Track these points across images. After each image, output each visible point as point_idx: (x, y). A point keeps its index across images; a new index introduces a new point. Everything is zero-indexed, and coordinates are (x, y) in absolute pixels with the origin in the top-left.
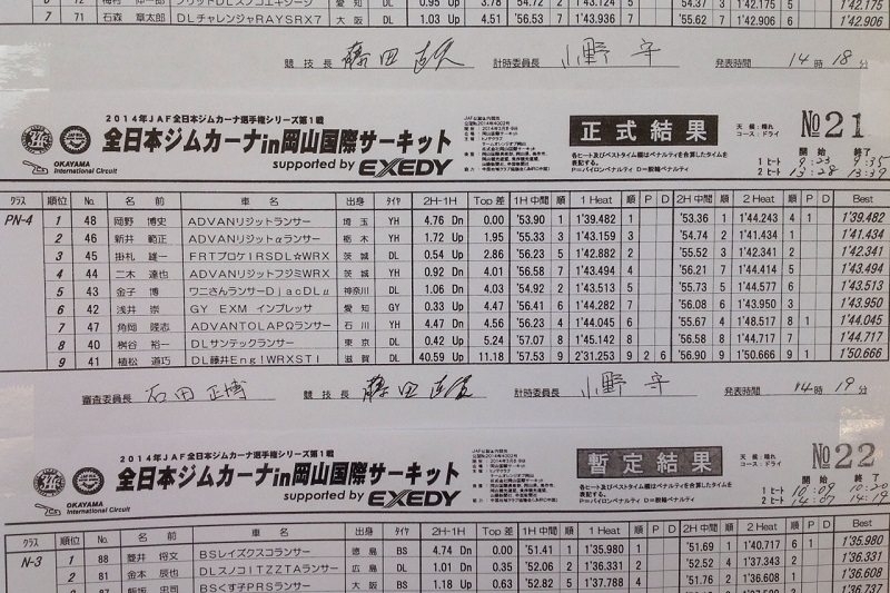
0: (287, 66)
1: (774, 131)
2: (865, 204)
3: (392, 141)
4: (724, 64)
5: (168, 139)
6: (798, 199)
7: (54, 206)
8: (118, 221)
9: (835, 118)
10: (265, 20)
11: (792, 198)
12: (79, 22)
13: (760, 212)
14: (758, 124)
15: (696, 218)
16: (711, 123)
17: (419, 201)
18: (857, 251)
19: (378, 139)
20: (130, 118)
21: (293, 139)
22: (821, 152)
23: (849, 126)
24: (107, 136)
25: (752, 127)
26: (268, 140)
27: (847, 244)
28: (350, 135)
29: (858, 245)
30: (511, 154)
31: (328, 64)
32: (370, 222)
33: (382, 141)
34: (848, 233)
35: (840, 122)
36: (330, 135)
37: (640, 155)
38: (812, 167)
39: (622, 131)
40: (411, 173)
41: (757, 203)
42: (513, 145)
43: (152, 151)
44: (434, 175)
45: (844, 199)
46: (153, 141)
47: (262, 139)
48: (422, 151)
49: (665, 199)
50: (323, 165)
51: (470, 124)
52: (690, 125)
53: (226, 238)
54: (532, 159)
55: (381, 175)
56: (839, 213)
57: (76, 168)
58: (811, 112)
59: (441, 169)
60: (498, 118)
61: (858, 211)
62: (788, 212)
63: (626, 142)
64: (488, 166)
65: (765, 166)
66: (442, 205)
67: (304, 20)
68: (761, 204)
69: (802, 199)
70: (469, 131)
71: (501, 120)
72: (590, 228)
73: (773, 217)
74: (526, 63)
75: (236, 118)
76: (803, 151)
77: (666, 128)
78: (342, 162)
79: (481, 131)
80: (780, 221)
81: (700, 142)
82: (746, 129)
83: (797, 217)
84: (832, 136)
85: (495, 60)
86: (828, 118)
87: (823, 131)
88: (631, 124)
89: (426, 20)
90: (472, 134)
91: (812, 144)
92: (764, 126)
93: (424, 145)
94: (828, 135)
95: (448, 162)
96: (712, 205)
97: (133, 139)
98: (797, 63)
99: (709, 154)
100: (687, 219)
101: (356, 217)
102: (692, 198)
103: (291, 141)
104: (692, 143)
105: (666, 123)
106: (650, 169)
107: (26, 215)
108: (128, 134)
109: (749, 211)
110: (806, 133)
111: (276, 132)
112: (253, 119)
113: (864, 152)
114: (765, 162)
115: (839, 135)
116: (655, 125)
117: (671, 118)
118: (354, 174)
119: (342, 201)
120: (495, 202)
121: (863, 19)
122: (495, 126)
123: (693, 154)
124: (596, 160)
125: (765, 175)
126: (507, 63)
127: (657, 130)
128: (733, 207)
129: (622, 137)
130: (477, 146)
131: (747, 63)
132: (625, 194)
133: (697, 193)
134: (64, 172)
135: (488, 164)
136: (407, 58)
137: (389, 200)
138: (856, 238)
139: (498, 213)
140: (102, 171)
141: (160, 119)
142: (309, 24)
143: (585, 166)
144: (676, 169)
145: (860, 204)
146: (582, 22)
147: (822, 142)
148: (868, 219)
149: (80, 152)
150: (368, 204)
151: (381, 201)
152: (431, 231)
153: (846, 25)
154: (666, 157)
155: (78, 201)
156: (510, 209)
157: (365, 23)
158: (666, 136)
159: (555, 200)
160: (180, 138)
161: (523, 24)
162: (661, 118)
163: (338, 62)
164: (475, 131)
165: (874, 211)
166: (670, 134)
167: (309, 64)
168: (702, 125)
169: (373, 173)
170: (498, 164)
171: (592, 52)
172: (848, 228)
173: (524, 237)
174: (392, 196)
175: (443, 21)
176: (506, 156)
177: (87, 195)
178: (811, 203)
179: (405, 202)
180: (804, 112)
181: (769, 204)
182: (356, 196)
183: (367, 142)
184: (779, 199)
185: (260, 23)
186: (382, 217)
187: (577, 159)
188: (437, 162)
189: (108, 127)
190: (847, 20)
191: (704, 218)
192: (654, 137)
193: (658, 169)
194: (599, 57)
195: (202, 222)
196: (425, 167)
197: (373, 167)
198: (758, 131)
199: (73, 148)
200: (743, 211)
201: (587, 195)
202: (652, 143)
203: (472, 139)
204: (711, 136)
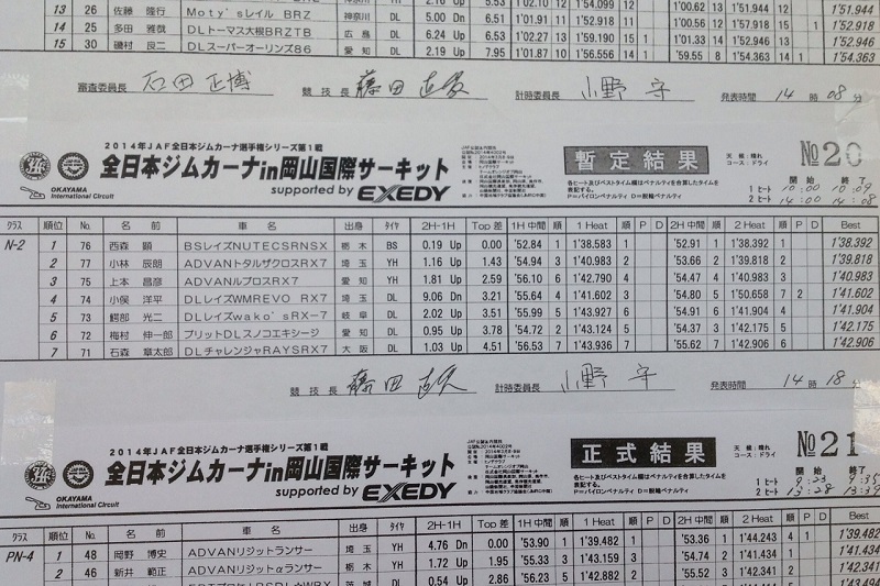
0: (293, 395)
1: (771, 452)
2: (861, 521)
3: (396, 466)
4: (719, 387)
5: (171, 470)
6: (796, 518)
7: (55, 542)
8: (118, 554)
9: (830, 438)
10: (272, 351)
11: (790, 517)
12: (86, 357)
13: (759, 532)
14: (755, 446)
15: (697, 539)
16: (709, 445)
17: (423, 526)
18: (854, 567)
19: (382, 464)
20: (134, 452)
21: (297, 466)
22: (817, 471)
23: (843, 445)
24: (111, 470)
25: (749, 448)
26: (272, 468)
27: (845, 561)
28: (354, 461)
29: (855, 561)
30: (514, 477)
31: (333, 391)
32: (373, 549)
33: (386, 466)
34: (846, 550)
35: (835, 441)
36: (334, 461)
37: (641, 477)
38: (809, 485)
39: (622, 454)
40: (415, 498)
41: (756, 523)
42: (516, 468)
43: (154, 483)
44: (437, 499)
45: (840, 516)
46: (157, 473)
47: (266, 467)
48: (425, 475)
49: (667, 520)
50: (326, 491)
51: (473, 447)
52: (689, 448)
53: (226, 569)
54: (534, 481)
55: (384, 500)
56: (836, 530)
57: (78, 502)
58: (806, 432)
59: (445, 492)
60: (500, 441)
61: (855, 527)
62: (786, 531)
63: (627, 464)
64: (491, 489)
65: (763, 487)
66: (446, 529)
67: (311, 350)
68: (760, 524)
69: (799, 517)
70: (472, 454)
71: (504, 443)
72: (593, 550)
73: (771, 537)
74: (527, 388)
75: (241, 448)
76: (800, 471)
77: (665, 451)
78: (345, 488)
79: (484, 454)
80: (779, 540)
81: (699, 464)
82: (743, 450)
83: (795, 536)
84: (827, 455)
85: (497, 385)
86: (823, 438)
87: (818, 451)
88: (630, 447)
89: (430, 347)
90: (476, 457)
91: (809, 463)
92: (761, 447)
93: (427, 468)
94: (823, 455)
95: (452, 485)
96: (713, 525)
97: (136, 472)
98: (791, 384)
99: (708, 476)
100: (689, 540)
101: (359, 544)
102: (693, 520)
103: (295, 468)
104: (691, 464)
105: (665, 446)
106: (651, 491)
107: (27, 552)
108: (131, 467)
109: (748, 531)
110: (802, 453)
111: (279, 460)
112: (257, 448)
113: (859, 470)
114: (762, 482)
115: (835, 454)
116: (654, 447)
117: (670, 441)
118: (358, 500)
119: (345, 528)
120: (499, 525)
121: (855, 340)
122: (498, 449)
123: (692, 476)
124: (598, 482)
125: (763, 496)
126: (508, 388)
127: (656, 452)
128: (733, 528)
129: (623, 459)
130: (480, 469)
131: (741, 385)
132: (628, 516)
133: (697, 514)
134: (66, 506)
135: (492, 487)
136: (411, 384)
137: (392, 526)
138: (853, 554)
139: (502, 536)
140: (104, 505)
141: (164, 451)
142: (315, 353)
143: (587, 488)
144: (676, 491)
145: (856, 521)
146: (580, 349)
147: (818, 461)
148: (865, 535)
149: (82, 486)
150: (371, 530)
151: (385, 527)
152: (435, 556)
153: (839, 346)
154: (666, 479)
155: (80, 535)
156: (514, 532)
157: (370, 351)
158: (665, 458)
159: (558, 522)
160: (184, 469)
161: (523, 351)
162: (660, 441)
163: (343, 389)
164: (477, 454)
165: (870, 527)
166: (669, 456)
167: (314, 392)
168: (701, 447)
169: (377, 499)
170: (501, 486)
171: (590, 377)
172: (845, 544)
173: (528, 560)
174: (395, 521)
175: (447, 349)
176: (509, 478)
177: (88, 529)
178: (808, 521)
179: (409, 526)
180: (800, 432)
181: (768, 524)
182: (359, 522)
183: (371, 467)
184: (777, 518)
185: (267, 354)
186: (386, 543)
187: (579, 481)
188: (441, 485)
189: (111, 461)
190: (839, 342)
191: (705, 539)
192: (654, 459)
193: (658, 491)
194: (597, 382)
195: (202, 552)
196: (429, 491)
197: (377, 493)
198: (755, 452)
199: (75, 483)
200: (743, 531)
201: (590, 517)
202: (652, 465)
203: (476, 462)
204: (710, 458)
